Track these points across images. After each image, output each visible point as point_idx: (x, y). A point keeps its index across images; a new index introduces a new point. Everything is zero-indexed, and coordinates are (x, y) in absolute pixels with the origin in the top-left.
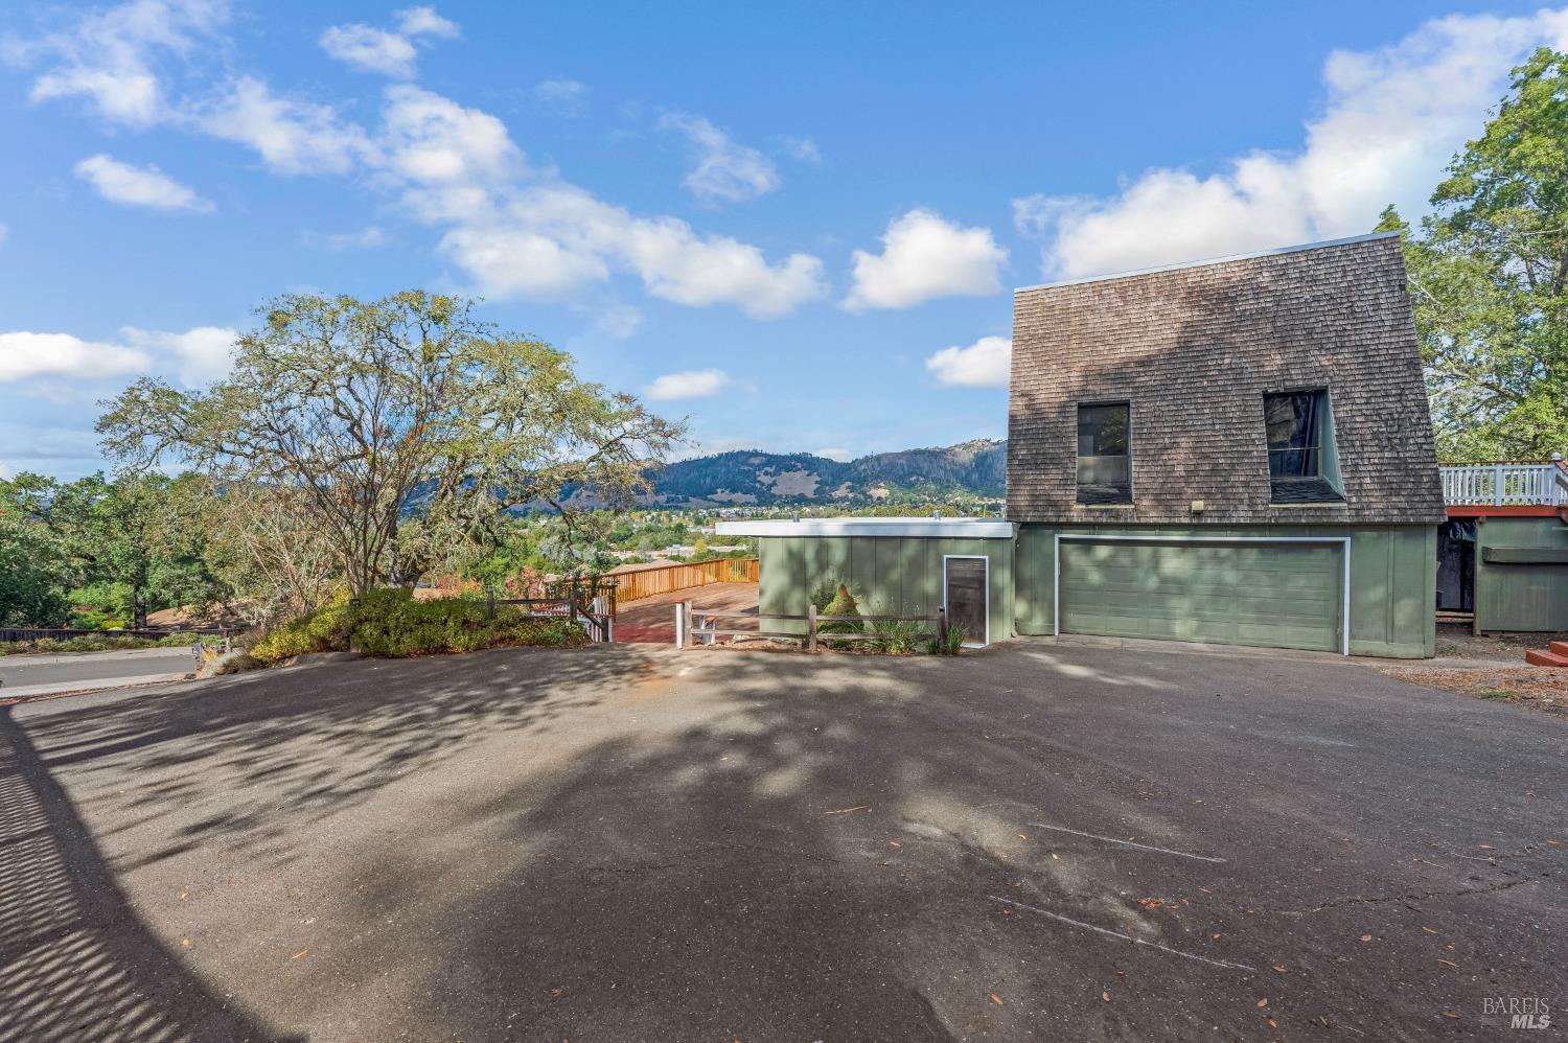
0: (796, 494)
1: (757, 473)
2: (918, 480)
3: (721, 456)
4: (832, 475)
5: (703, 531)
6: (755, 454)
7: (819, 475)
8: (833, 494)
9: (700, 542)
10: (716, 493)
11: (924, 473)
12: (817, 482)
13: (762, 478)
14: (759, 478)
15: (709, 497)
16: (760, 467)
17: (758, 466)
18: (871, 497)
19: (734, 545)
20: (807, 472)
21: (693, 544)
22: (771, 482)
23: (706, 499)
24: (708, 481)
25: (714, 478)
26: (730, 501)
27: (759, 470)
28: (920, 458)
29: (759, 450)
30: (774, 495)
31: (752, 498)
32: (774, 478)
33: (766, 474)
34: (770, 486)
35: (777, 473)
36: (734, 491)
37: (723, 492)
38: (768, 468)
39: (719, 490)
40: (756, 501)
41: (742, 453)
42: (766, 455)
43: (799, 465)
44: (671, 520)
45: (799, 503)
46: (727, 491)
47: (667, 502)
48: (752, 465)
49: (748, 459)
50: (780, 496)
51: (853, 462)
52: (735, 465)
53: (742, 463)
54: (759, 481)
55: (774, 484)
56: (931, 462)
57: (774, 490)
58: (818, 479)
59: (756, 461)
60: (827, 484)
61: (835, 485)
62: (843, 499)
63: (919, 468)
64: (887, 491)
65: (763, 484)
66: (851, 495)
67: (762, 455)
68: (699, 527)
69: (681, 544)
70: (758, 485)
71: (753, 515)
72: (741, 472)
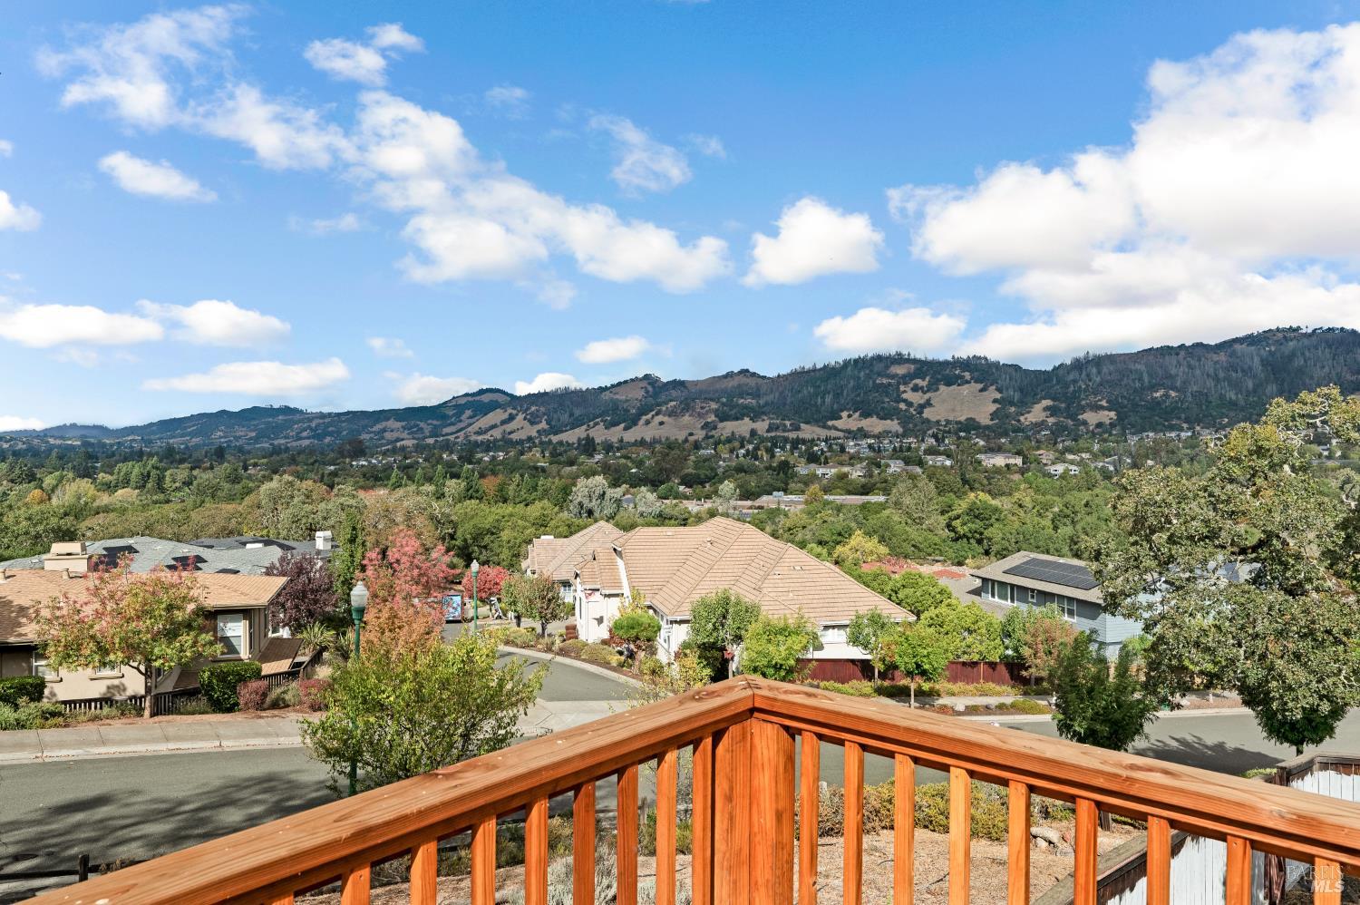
0: (962, 419)
1: (902, 388)
2: (1166, 396)
3: (847, 363)
4: (1021, 390)
5: (820, 471)
6: (899, 359)
7: (999, 390)
8: (1022, 418)
9: (815, 488)
10: (841, 418)
11: (1178, 384)
12: (995, 401)
13: (910, 396)
14: (904, 396)
15: (830, 423)
16: (905, 379)
17: (904, 377)
18: (1085, 423)
19: (867, 494)
20: (980, 386)
21: (803, 492)
22: (922, 402)
23: (825, 427)
24: (828, 399)
25: (837, 395)
26: (860, 430)
27: (905, 384)
28: (1171, 361)
29: (905, 352)
30: (928, 421)
31: (893, 425)
32: (927, 396)
33: (915, 389)
34: (922, 407)
35: (932, 387)
36: (866, 415)
37: (849, 416)
38: (918, 381)
39: (844, 414)
40: (901, 430)
41: (879, 358)
42: (915, 361)
43: (967, 375)
44: (773, 456)
45: (967, 430)
46: (857, 414)
47: (768, 431)
48: (893, 377)
49: (887, 367)
50: (938, 422)
51: (1055, 369)
52: (868, 376)
53: (879, 374)
54: (905, 401)
55: (928, 403)
56: (1190, 366)
57: (927, 413)
58: (998, 396)
59: (900, 370)
60: (1012, 404)
61: (1025, 404)
62: (1040, 425)
63: (1170, 377)
64: (1112, 414)
65: (910, 404)
66: (1051, 420)
67: (909, 361)
68: (813, 466)
69: (786, 491)
70: (902, 406)
71: (895, 449)
72: (877, 387)
